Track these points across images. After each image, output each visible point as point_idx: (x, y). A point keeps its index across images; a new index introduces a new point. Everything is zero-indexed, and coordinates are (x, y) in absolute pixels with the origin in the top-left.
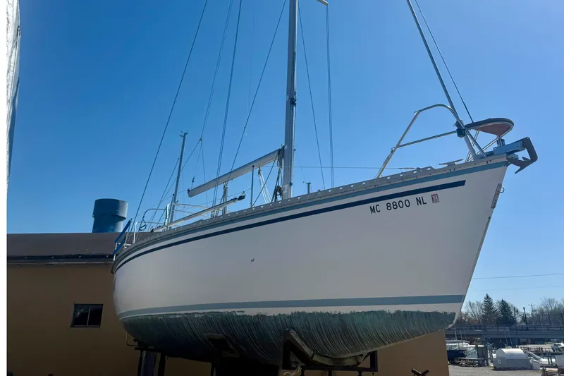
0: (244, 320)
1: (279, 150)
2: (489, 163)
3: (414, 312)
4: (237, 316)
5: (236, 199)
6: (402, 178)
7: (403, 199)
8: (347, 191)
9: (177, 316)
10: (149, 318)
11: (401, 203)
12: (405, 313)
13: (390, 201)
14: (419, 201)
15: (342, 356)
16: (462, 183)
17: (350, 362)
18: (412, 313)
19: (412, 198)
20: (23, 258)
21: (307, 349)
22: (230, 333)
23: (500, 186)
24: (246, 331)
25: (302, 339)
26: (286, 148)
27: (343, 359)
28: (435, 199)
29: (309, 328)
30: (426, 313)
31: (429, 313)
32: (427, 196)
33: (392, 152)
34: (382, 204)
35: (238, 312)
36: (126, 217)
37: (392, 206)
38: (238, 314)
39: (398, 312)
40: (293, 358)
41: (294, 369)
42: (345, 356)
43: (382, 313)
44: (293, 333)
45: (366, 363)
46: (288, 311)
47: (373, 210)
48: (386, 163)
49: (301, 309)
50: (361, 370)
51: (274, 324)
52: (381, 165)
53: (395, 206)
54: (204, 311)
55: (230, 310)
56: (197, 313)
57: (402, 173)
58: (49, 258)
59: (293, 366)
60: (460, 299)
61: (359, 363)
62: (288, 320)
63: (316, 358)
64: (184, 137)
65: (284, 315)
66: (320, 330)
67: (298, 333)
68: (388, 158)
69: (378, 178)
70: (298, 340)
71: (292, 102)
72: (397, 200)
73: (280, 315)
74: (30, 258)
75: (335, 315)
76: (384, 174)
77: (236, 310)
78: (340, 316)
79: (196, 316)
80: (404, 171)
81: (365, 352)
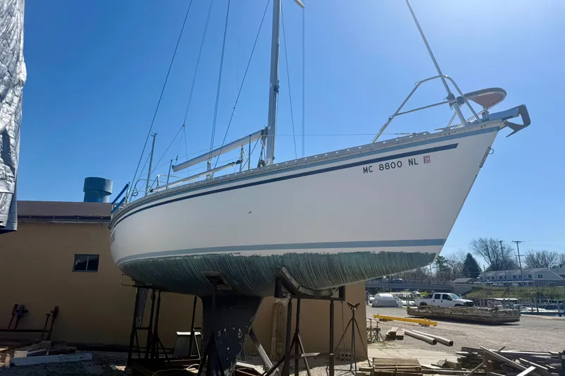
0: (240, 260)
1: (263, 131)
2: (484, 128)
3: (397, 253)
4: (234, 257)
5: (234, 163)
6: (398, 143)
7: (395, 161)
8: (343, 154)
9: (177, 258)
10: (151, 260)
11: (393, 165)
12: (389, 254)
13: (383, 163)
14: (410, 162)
15: (320, 289)
16: (455, 146)
17: (325, 293)
18: (395, 254)
19: (405, 160)
20: (27, 217)
21: (294, 283)
22: (226, 270)
23: (490, 148)
24: (240, 268)
25: (291, 275)
26: (269, 128)
27: (320, 291)
28: (426, 160)
29: (298, 266)
30: (408, 254)
31: (411, 254)
32: (419, 158)
33: (390, 119)
34: (375, 166)
35: (235, 253)
36: (111, 192)
37: (384, 167)
38: (235, 255)
39: (382, 253)
40: (283, 289)
41: (285, 297)
42: (323, 289)
43: (368, 253)
44: (284, 270)
45: (336, 295)
46: (281, 252)
47: (365, 170)
48: (382, 130)
49: (292, 251)
50: (333, 300)
51: (267, 263)
52: (378, 131)
53: (387, 166)
54: (202, 254)
55: (227, 252)
56: (197, 255)
57: (398, 138)
58: (51, 217)
59: (284, 295)
60: (441, 242)
61: (332, 294)
62: (280, 260)
63: (301, 289)
64: (155, 137)
65: (277, 255)
66: (308, 267)
67: (288, 270)
68: (386, 126)
69: (374, 143)
70: (288, 276)
71: (275, 89)
72: (390, 162)
73: (273, 255)
74: (33, 217)
75: (324, 255)
76: (379, 140)
77: (233, 252)
78: (328, 256)
79: (195, 257)
80: (400, 136)
81: (337, 286)
